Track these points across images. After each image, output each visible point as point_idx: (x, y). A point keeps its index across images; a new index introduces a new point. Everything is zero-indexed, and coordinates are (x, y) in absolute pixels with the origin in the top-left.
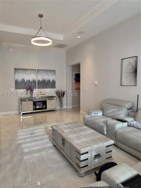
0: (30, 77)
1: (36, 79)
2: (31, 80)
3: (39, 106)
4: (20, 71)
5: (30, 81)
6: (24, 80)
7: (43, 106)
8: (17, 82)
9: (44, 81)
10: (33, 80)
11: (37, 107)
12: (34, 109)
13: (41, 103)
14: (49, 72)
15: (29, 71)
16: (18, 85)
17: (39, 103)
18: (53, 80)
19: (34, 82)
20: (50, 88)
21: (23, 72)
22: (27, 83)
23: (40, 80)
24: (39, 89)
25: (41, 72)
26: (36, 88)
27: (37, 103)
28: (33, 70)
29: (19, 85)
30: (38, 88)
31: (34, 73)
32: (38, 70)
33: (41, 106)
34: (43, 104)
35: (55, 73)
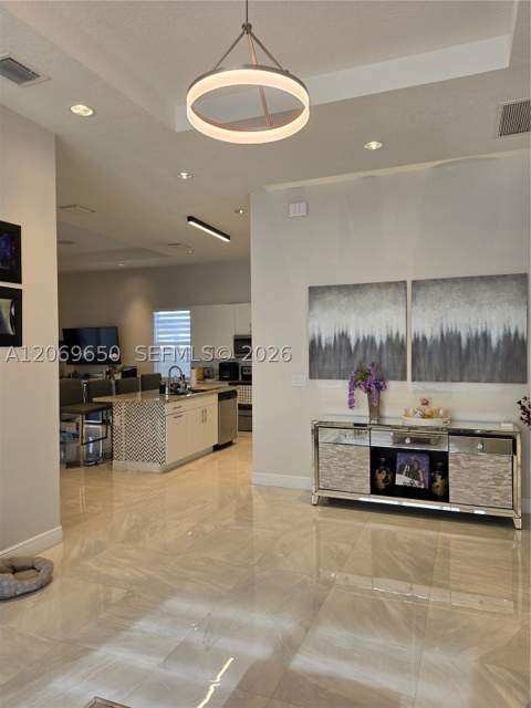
0: (376, 322)
1: (402, 332)
2: (380, 337)
3: (413, 474)
4: (330, 297)
5: (372, 340)
6: (344, 336)
7: (432, 480)
8: (315, 349)
9: (449, 341)
10: (389, 339)
11: (401, 480)
12: (382, 485)
13: (425, 460)
14: (483, 286)
15: (371, 294)
16: (321, 359)
17: (413, 458)
18: (507, 336)
19: (396, 345)
20: (491, 381)
21: (344, 300)
22: (360, 355)
23: (424, 338)
24: (419, 385)
25: (435, 291)
26: (404, 378)
27: (400, 460)
28: (388, 285)
29: (324, 361)
30: (413, 380)
31: (395, 302)
32: (414, 283)
33: (423, 475)
34: (432, 468)
35: (526, 293)
